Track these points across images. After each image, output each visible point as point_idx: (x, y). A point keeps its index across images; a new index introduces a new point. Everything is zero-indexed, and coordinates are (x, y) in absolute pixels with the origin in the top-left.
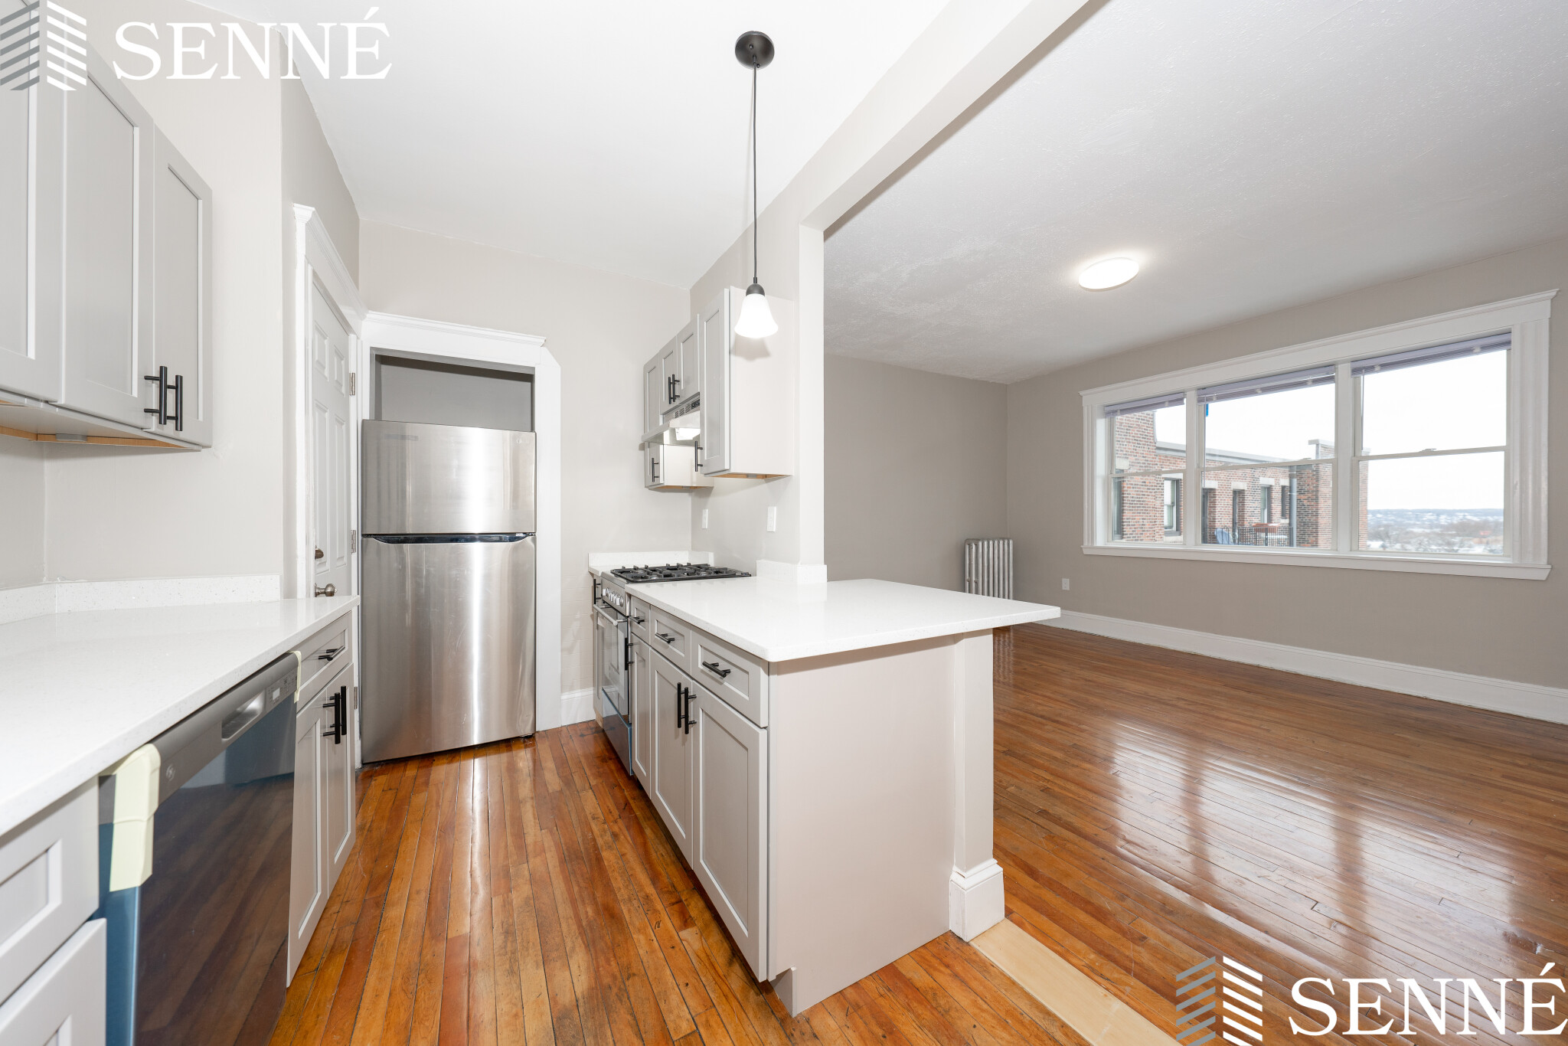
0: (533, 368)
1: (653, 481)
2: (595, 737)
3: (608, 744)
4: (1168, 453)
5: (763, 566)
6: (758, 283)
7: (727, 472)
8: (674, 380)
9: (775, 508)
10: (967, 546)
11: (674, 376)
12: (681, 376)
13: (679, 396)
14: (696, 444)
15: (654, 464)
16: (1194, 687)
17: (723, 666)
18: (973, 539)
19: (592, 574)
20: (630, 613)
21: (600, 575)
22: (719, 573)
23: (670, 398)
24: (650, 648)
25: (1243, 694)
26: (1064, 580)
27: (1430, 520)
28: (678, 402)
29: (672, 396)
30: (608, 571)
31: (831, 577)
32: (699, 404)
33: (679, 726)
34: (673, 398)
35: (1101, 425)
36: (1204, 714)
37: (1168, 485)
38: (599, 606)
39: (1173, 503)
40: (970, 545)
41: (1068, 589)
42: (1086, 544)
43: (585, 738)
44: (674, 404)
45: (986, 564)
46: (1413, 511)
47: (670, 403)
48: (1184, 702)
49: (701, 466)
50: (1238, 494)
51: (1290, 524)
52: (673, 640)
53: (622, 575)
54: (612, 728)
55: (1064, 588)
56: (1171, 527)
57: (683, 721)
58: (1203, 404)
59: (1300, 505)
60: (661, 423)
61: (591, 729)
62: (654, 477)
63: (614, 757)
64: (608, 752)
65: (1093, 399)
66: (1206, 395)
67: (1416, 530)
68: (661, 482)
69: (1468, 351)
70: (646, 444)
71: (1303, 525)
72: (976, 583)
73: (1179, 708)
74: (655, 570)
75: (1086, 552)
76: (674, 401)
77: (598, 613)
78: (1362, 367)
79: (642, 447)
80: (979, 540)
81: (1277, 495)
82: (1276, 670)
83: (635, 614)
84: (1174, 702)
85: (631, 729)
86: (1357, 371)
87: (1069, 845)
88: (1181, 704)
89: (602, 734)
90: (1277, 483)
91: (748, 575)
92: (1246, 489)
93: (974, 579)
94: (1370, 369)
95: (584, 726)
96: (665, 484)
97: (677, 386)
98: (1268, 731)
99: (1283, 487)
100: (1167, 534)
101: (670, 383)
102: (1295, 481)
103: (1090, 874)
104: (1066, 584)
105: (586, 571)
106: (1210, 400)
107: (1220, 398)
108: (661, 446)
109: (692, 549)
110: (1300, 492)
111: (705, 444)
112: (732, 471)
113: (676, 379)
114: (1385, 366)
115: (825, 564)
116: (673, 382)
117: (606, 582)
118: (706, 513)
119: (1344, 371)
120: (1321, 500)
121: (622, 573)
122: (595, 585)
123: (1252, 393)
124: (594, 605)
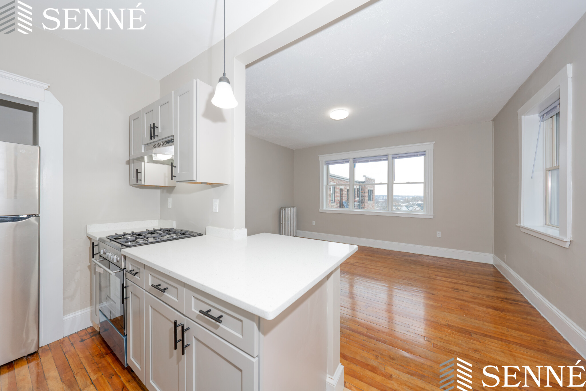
0: (38, 104)
1: (137, 182)
2: (93, 340)
3: (104, 343)
4: (332, 177)
5: (210, 229)
6: (226, 76)
7: (194, 181)
8: (154, 127)
9: (218, 200)
10: (281, 210)
11: (154, 124)
12: (159, 124)
13: (157, 136)
14: (171, 164)
15: (138, 172)
16: (358, 257)
17: (215, 313)
18: (283, 207)
19: (90, 239)
20: (125, 266)
21: (97, 239)
22: (184, 234)
23: (151, 136)
24: (144, 291)
25: (370, 258)
26: (313, 221)
27: (382, 198)
28: (156, 139)
29: (153, 135)
30: (104, 236)
31: (249, 234)
32: (173, 142)
33: (176, 348)
34: (153, 136)
35: (325, 167)
36: (364, 267)
37: (332, 187)
38: (96, 260)
39: (333, 193)
40: (282, 210)
41: (314, 225)
42: (320, 209)
43: (85, 342)
44: (152, 141)
45: (288, 217)
46: (379, 195)
47: (151, 139)
48: (358, 263)
49: (175, 176)
50: (341, 190)
51: (359, 199)
52: (166, 289)
53: (116, 240)
54: (106, 330)
55: (313, 224)
56: (332, 201)
57: (179, 344)
58: (354, 163)
59: (362, 194)
60: (143, 151)
61: (89, 334)
62: (138, 180)
63: (109, 352)
64: (104, 349)
65: (323, 158)
66: (356, 160)
67: (380, 200)
68: (143, 183)
69: (417, 156)
70: (131, 161)
71: (362, 199)
72: (285, 224)
73: (357, 266)
74: (139, 235)
75: (320, 211)
76: (154, 138)
77: (95, 264)
78: (395, 157)
79: (128, 163)
80: (286, 208)
81: (356, 191)
82: (375, 248)
83: (130, 268)
84: (355, 264)
85: (126, 339)
86: (393, 158)
87: (351, 337)
88: (357, 264)
89: (98, 336)
90: (356, 187)
91: (200, 235)
92: (343, 188)
93: (284, 223)
94: (396, 158)
95: (83, 333)
96: (146, 184)
97: (156, 129)
98: (382, 270)
99: (358, 189)
100: (332, 203)
101: (151, 128)
102: (360, 187)
103: (363, 349)
104: (314, 223)
105: (86, 235)
106: (357, 162)
107: (359, 162)
108: (143, 163)
109: (160, 219)
110: (362, 190)
111: (178, 164)
112: (198, 181)
113: (156, 125)
114: (400, 157)
115: (246, 228)
116: (153, 127)
117: (101, 244)
118: (170, 200)
119: (390, 157)
120: (366, 193)
121: (115, 238)
122: (93, 246)
123: (367, 161)
124: (93, 259)
